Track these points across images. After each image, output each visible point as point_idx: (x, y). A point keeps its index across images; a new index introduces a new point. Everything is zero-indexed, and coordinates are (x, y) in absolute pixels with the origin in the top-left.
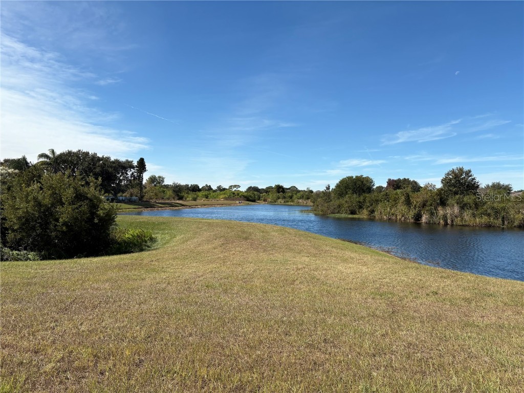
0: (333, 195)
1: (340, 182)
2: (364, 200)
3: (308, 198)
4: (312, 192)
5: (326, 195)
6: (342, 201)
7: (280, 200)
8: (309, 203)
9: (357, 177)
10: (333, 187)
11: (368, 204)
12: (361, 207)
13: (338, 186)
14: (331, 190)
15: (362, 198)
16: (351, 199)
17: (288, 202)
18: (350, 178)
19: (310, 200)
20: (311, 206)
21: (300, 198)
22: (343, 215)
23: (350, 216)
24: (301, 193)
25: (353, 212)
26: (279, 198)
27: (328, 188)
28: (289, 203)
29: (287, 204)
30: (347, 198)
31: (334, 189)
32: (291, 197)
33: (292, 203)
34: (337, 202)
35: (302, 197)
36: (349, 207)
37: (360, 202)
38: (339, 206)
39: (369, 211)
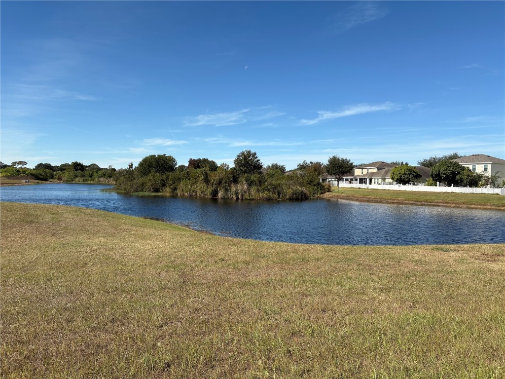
0: (136, 173)
1: (143, 161)
2: (167, 178)
3: (110, 177)
4: (114, 170)
5: (129, 173)
6: (146, 179)
7: (77, 179)
8: (112, 181)
9: (159, 156)
10: (136, 165)
11: (171, 182)
12: (164, 185)
13: (141, 164)
14: (134, 168)
15: (165, 177)
16: (156, 177)
17: (87, 180)
18: (153, 157)
19: (112, 178)
20: (113, 184)
21: (102, 177)
22: (146, 194)
23: (154, 194)
24: (103, 171)
25: (157, 190)
26: (76, 176)
27: (131, 166)
28: (89, 182)
29: (87, 182)
30: (150, 176)
31: (137, 168)
32: (91, 176)
33: (92, 182)
34: (141, 181)
35: (104, 175)
36: (152, 185)
37: (163, 180)
38: (143, 184)
39: (172, 188)
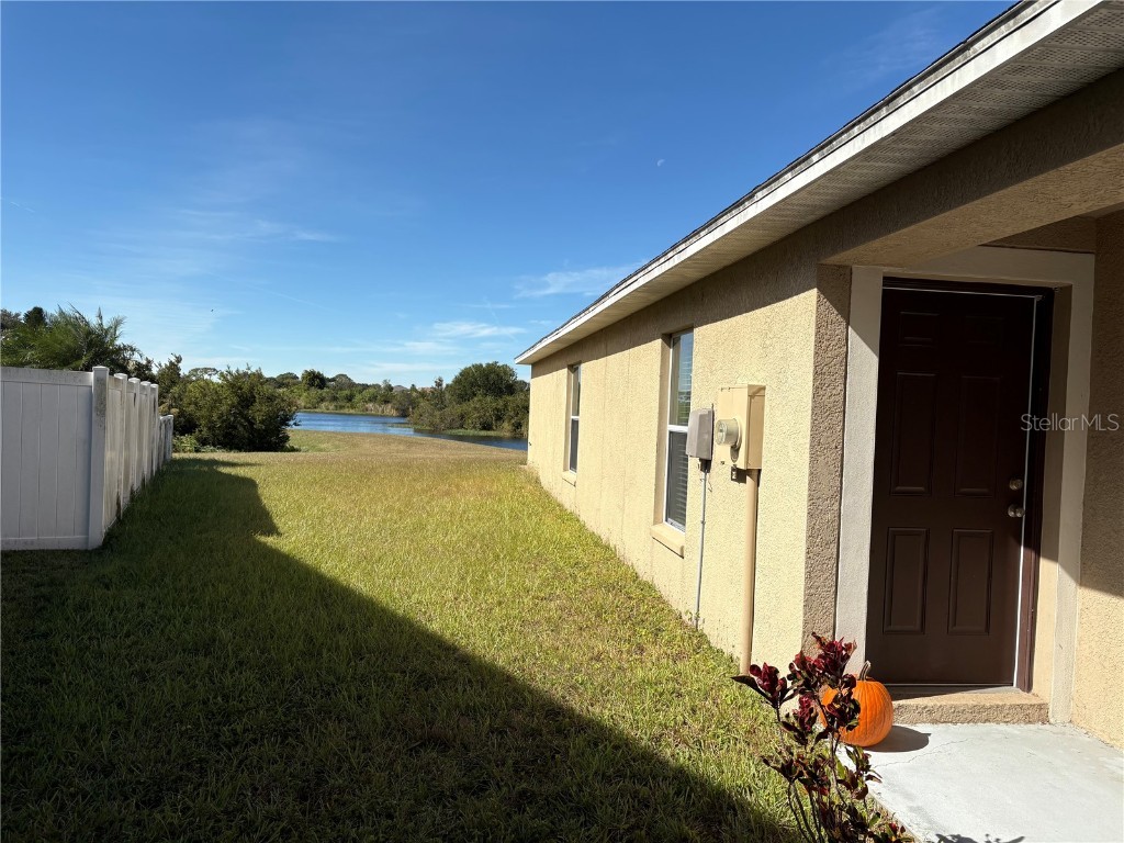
0: (447, 396)
1: (461, 374)
2: (506, 406)
3: (386, 402)
4: (390, 388)
5: (437, 396)
6: (468, 407)
7: (323, 405)
8: (389, 410)
9: (488, 365)
10: (448, 380)
11: (512, 414)
12: (499, 419)
13: (457, 381)
14: (444, 386)
15: (501, 403)
16: (484, 403)
17: (342, 407)
18: (478, 367)
19: (390, 406)
20: (392, 416)
21: (370, 400)
22: (471, 432)
23: (484, 433)
24: (371, 390)
25: (486, 427)
26: (322, 400)
27: (439, 383)
28: (346, 411)
29: (342, 411)
30: (475, 402)
31: (451, 386)
32: (350, 399)
33: (352, 411)
34: (459, 409)
35: (373, 399)
36: (480, 417)
37: (498, 410)
38: (462, 417)
39: (513, 425)
